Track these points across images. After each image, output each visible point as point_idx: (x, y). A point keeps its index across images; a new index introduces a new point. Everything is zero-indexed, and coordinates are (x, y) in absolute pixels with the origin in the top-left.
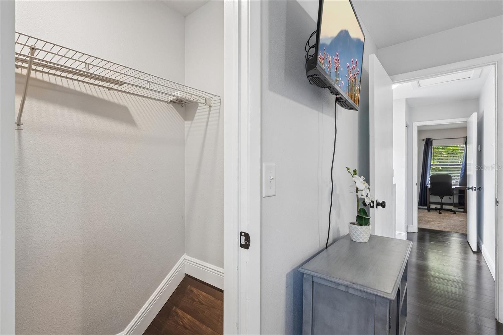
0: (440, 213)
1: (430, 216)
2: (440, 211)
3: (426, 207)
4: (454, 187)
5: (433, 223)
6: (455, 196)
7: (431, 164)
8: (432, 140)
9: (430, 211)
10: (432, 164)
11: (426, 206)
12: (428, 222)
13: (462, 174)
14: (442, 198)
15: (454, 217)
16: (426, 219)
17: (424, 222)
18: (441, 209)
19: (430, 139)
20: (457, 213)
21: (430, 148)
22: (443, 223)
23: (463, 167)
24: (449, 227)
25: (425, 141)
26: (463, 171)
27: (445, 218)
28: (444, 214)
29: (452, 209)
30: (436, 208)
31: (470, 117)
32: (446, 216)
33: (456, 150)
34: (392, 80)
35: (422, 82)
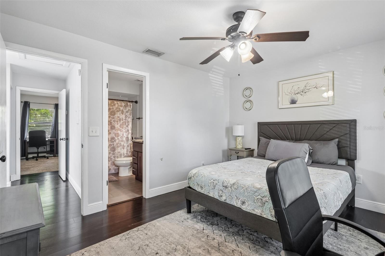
0: (37, 160)
1: (29, 164)
2: (36, 158)
3: (25, 158)
4: (47, 139)
5: (32, 169)
6: (47, 146)
7: (28, 122)
8: (30, 103)
9: (28, 160)
12: (28, 169)
14: (38, 149)
15: (47, 161)
16: (26, 167)
17: (25, 170)
18: (38, 157)
19: (28, 102)
20: (49, 158)
21: (28, 109)
22: (40, 167)
23: (53, 125)
24: (45, 169)
25: (23, 103)
26: (53, 128)
27: (42, 163)
28: (40, 160)
29: (45, 156)
30: (33, 157)
31: (61, 91)
32: (42, 161)
33: (48, 113)
34: (6, 46)
35: (28, 56)
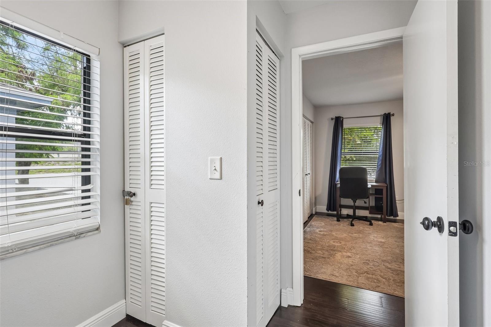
0: (352, 224)
2: (352, 220)
3: (335, 213)
4: (369, 185)
6: (371, 197)
8: (343, 119)
9: (340, 220)
10: (342, 152)
11: (335, 211)
13: (379, 165)
14: (355, 202)
18: (354, 216)
19: (341, 117)
20: (373, 221)
21: (341, 130)
23: (380, 156)
25: (334, 120)
26: (380, 162)
29: (367, 217)
30: (347, 215)
